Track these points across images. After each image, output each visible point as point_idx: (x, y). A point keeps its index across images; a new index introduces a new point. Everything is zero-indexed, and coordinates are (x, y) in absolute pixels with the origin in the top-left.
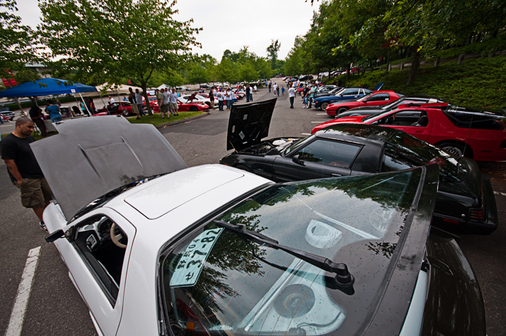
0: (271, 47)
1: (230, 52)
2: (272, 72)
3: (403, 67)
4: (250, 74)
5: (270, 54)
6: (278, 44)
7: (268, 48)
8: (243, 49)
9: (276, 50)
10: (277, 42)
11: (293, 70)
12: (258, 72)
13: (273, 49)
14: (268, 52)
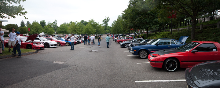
0: (105, 20)
1: (84, 21)
2: (104, 31)
3: (179, 30)
4: (90, 30)
5: (104, 23)
6: (109, 19)
7: (103, 20)
8: (90, 20)
9: (107, 21)
10: (108, 18)
11: (116, 31)
12: (95, 30)
13: (106, 21)
14: (103, 22)
